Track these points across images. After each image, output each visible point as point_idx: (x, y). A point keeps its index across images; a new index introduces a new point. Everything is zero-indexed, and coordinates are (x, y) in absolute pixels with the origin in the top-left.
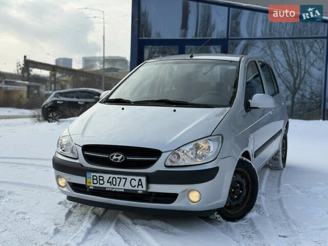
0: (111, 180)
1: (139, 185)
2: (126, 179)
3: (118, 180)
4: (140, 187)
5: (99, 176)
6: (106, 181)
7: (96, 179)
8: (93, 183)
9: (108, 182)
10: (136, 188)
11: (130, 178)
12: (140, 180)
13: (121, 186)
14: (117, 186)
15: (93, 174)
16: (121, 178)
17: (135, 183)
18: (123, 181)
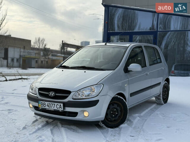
0: (48, 105)
1: (60, 107)
2: (55, 104)
3: (51, 105)
4: (60, 108)
5: (44, 103)
6: (46, 105)
7: (42, 104)
8: (41, 106)
9: (47, 106)
10: (59, 109)
11: (56, 104)
12: (60, 105)
13: (53, 108)
14: (51, 108)
15: (41, 102)
16: (52, 104)
17: (58, 107)
18: (53, 105)
